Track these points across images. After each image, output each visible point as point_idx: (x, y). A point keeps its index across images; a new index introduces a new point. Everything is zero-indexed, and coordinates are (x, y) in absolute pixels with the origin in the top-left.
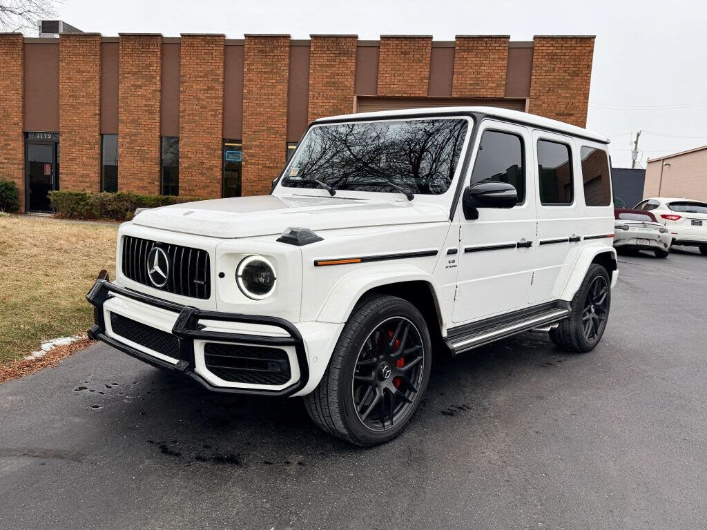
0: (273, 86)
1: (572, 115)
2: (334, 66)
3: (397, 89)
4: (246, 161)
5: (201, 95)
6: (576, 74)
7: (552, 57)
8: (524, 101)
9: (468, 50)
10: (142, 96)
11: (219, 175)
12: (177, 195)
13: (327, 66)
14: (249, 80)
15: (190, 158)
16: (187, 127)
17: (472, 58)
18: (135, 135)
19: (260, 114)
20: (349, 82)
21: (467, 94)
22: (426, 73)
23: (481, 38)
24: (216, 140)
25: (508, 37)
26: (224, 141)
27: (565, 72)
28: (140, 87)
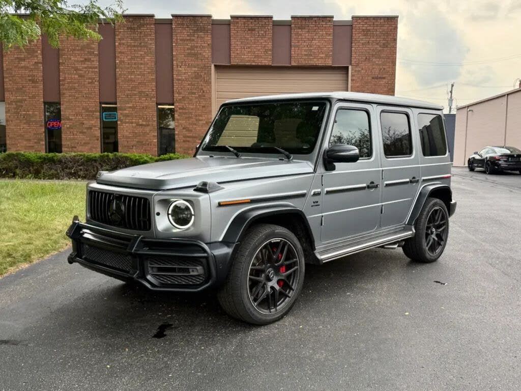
0: (142, 57)
1: (384, 78)
2: (193, 40)
3: (246, 58)
4: (121, 121)
5: (79, 66)
6: (385, 45)
7: (366, 33)
8: (347, 68)
9: (301, 28)
10: (25, 68)
11: (98, 133)
12: (61, 152)
13: (187, 40)
14: (120, 52)
15: (72, 119)
16: (67, 93)
17: (305, 34)
18: (21, 101)
19: (132, 80)
20: (207, 53)
21: (303, 62)
22: (270, 46)
23: (311, 18)
24: (94, 104)
25: (332, 17)
26: (101, 103)
27: (377, 44)
28: (24, 60)
